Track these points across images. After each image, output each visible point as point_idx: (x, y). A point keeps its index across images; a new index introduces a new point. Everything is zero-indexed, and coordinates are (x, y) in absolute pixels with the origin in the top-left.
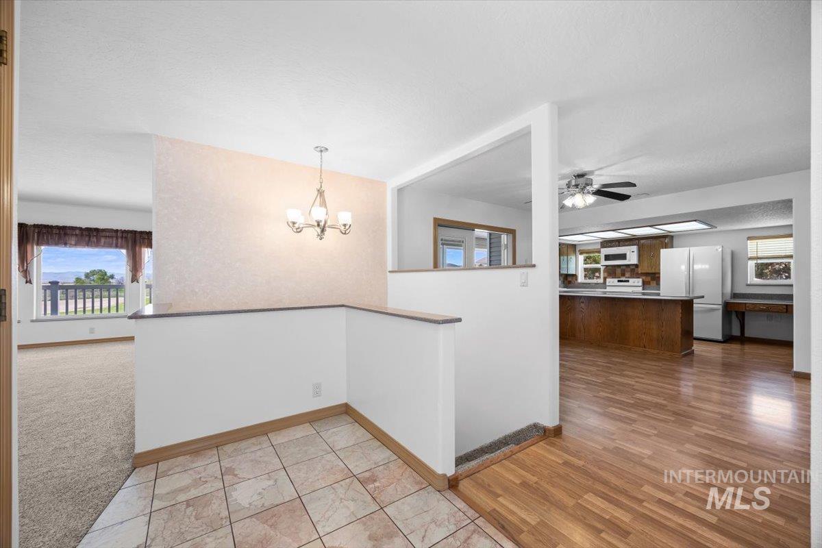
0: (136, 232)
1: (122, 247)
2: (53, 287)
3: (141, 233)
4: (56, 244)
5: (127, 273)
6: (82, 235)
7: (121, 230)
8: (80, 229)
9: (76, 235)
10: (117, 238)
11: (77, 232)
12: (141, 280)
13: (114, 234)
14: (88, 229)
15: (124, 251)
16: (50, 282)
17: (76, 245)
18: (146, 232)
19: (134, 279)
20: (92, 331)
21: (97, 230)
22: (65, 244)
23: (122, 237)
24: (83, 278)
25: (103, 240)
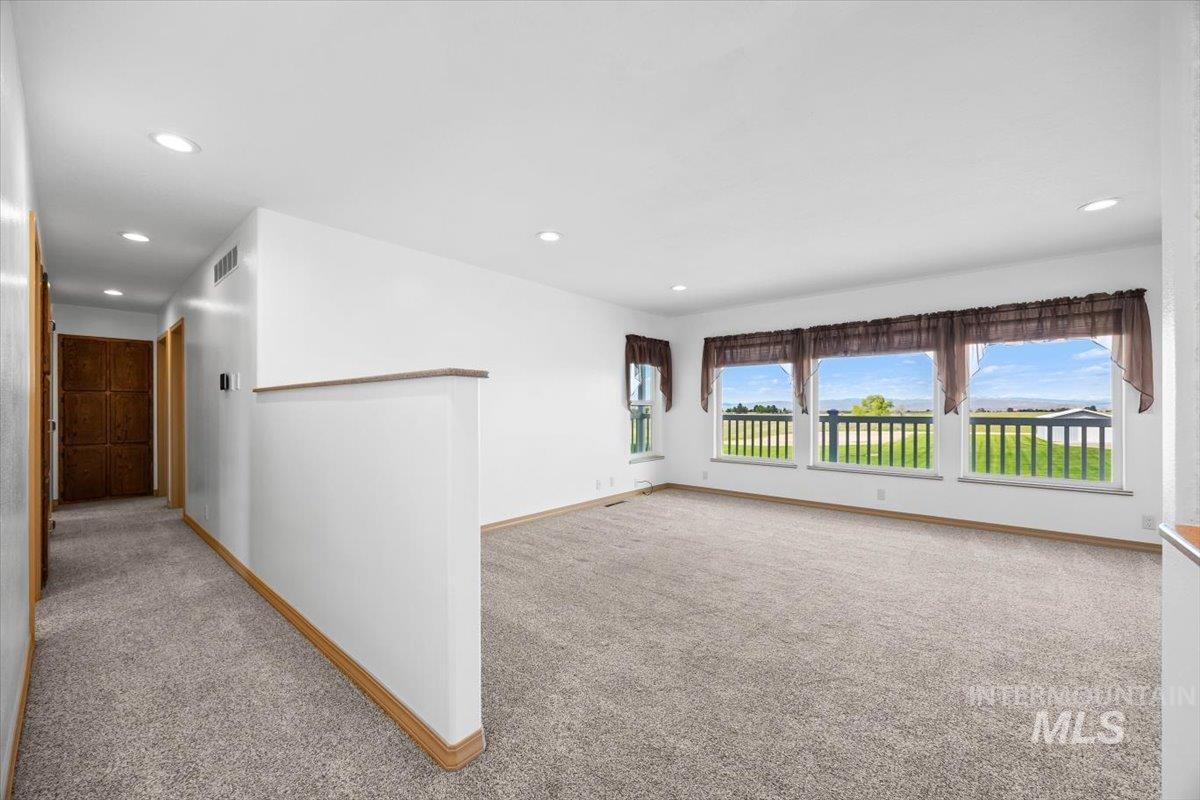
0: (952, 313)
1: (928, 347)
2: (833, 418)
3: (964, 313)
4: (835, 353)
5: (936, 396)
6: (867, 334)
7: (926, 315)
8: (865, 324)
9: (859, 335)
10: (919, 331)
11: (861, 329)
12: (963, 407)
13: (914, 324)
14: (876, 323)
15: (931, 354)
16: (829, 412)
17: (858, 352)
18: (973, 310)
19: (950, 406)
20: (881, 495)
21: (888, 321)
22: (846, 352)
23: (928, 329)
24: (861, 406)
25: (897, 339)
